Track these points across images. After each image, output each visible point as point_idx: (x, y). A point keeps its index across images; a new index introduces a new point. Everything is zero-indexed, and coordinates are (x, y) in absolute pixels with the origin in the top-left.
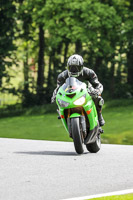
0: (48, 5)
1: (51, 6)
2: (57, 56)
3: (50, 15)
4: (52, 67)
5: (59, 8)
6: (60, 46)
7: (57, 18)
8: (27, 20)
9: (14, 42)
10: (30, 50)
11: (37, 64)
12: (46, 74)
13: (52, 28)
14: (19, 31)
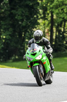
0: (55, 2)
1: (57, 2)
2: (60, 28)
3: (57, 7)
4: (57, 34)
5: (61, 3)
6: (61, 23)
7: (60, 9)
8: (45, 9)
9: (38, 21)
10: (46, 25)
11: (50, 33)
12: (54, 37)
13: (57, 14)
14: (41, 15)
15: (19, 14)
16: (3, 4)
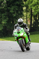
1: (34, 3)
4: (34, 21)
5: (37, 3)
7: (36, 6)
9: (23, 13)
11: (30, 20)
12: (33, 23)
15: (12, 9)
16: (3, 4)
